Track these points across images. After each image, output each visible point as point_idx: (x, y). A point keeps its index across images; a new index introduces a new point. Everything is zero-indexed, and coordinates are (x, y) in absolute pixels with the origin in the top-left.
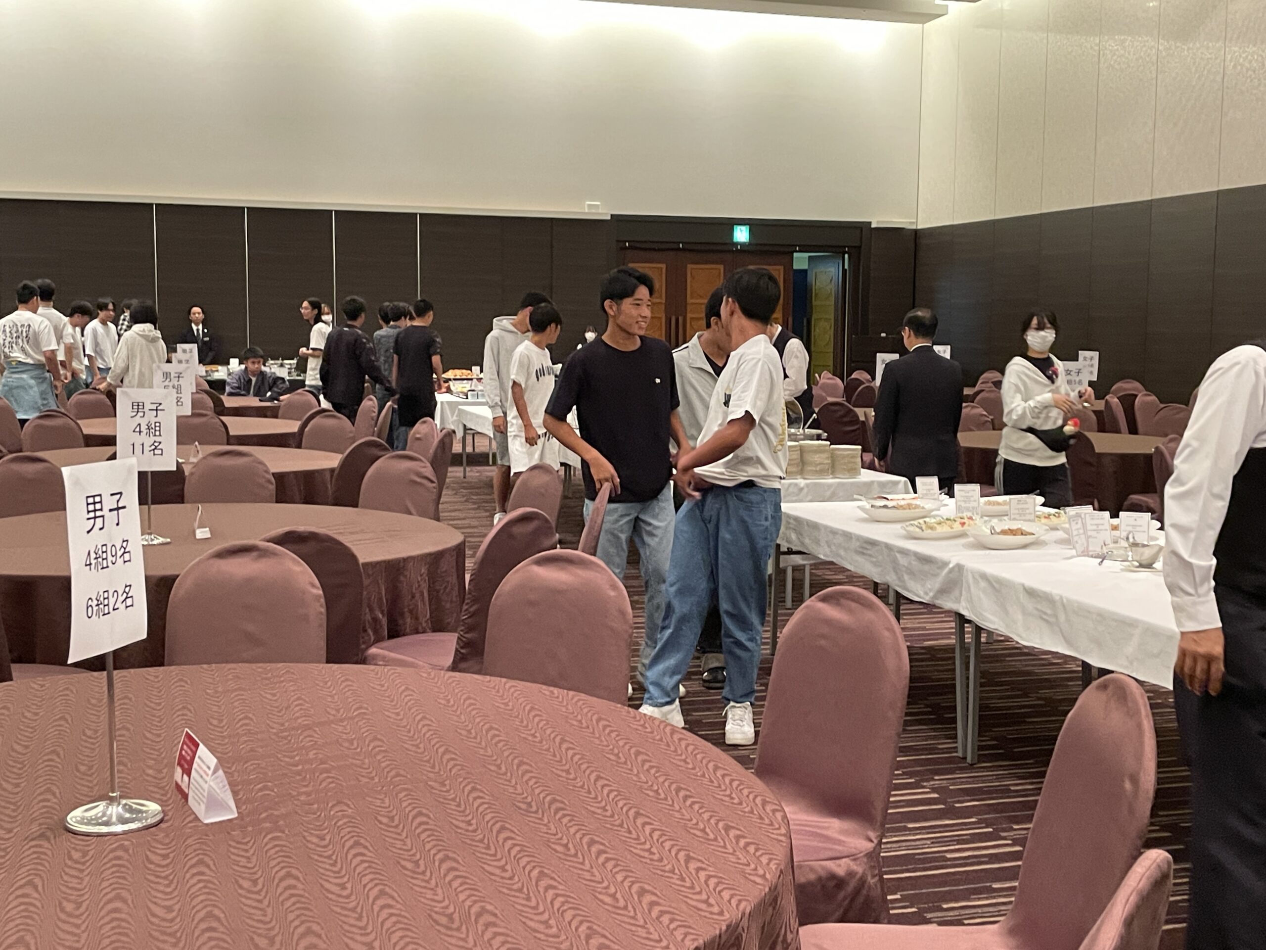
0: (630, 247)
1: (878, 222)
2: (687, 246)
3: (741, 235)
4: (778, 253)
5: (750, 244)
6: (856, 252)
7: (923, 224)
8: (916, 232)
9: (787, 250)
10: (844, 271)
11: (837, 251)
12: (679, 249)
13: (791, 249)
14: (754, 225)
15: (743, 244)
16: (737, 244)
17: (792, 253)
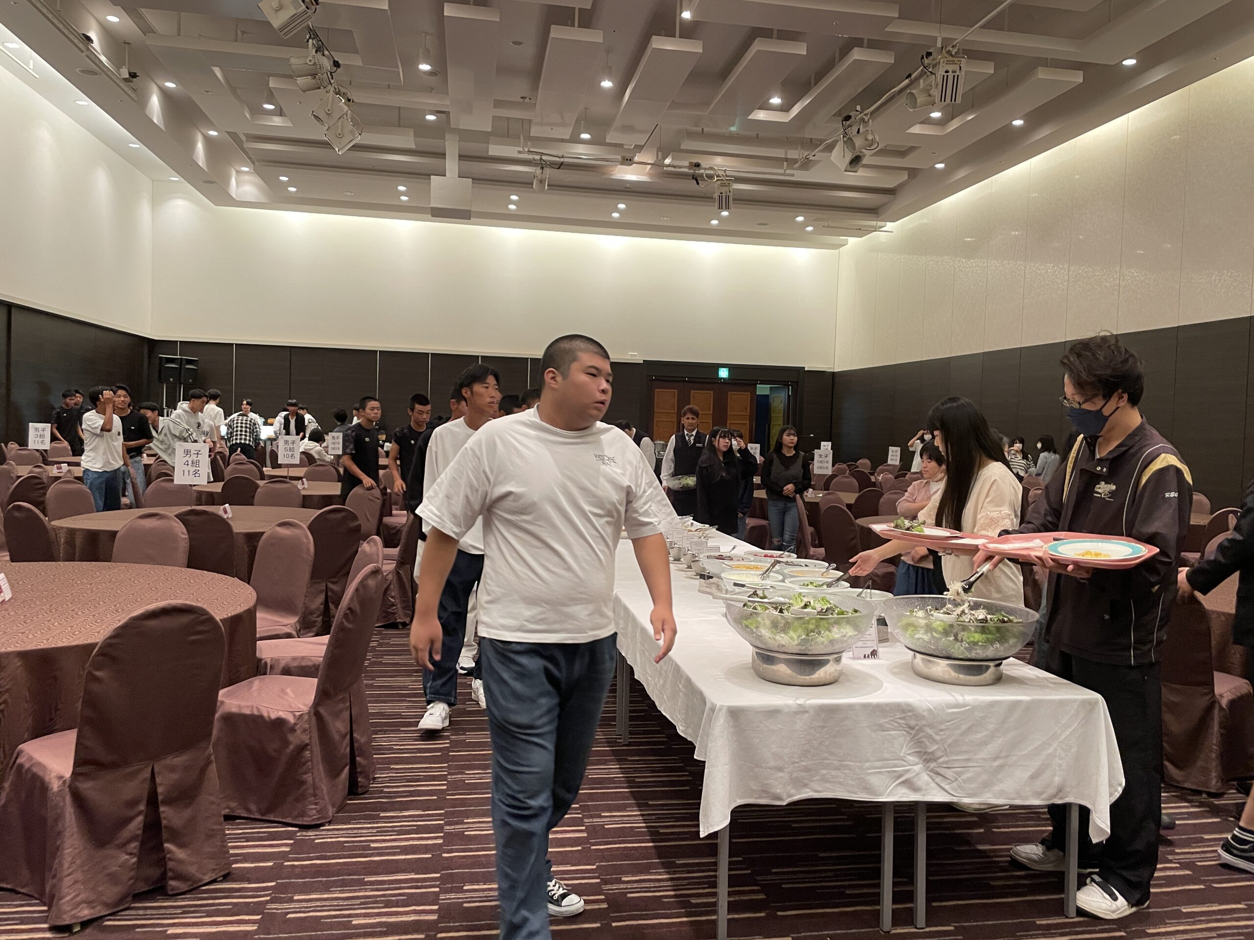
0: (655, 380)
1: (808, 367)
2: (690, 380)
3: (724, 373)
4: (746, 384)
5: (729, 379)
6: (796, 385)
7: (837, 370)
8: (833, 373)
9: (752, 382)
10: (789, 396)
11: (786, 384)
12: (685, 381)
13: (755, 382)
14: (731, 367)
15: (724, 379)
16: (722, 378)
17: (756, 385)
